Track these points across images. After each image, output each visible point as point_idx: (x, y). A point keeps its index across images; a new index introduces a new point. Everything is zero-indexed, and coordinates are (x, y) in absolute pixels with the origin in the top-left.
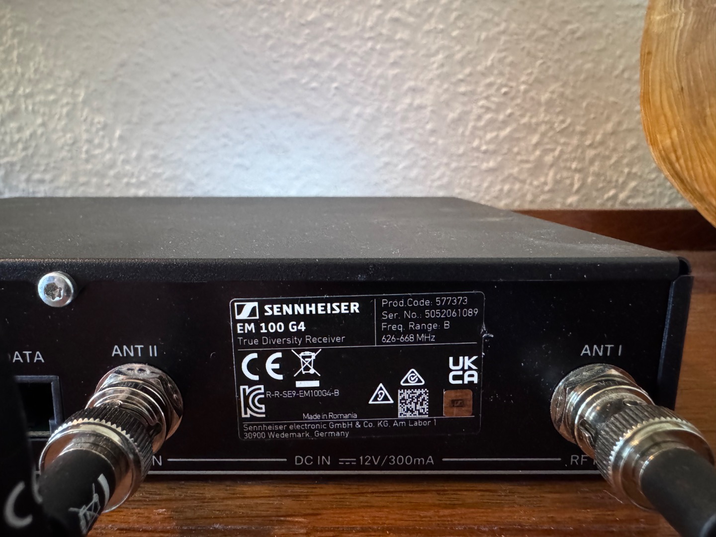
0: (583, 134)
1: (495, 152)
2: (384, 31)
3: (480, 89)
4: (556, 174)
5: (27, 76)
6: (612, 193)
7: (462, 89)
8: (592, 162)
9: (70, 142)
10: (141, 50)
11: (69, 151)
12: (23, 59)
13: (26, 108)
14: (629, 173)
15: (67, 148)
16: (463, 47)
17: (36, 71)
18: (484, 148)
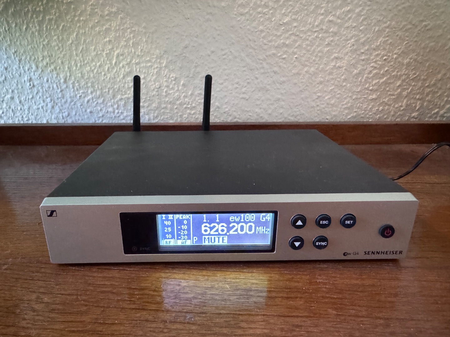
0: (425, 80)
1: (376, 90)
2: (324, 27)
3: (372, 57)
4: (407, 101)
5: (137, 53)
6: (436, 111)
7: (363, 58)
8: (428, 95)
9: (158, 87)
10: (195, 39)
11: (157, 91)
12: (135, 45)
13: (136, 70)
14: (447, 101)
15: (156, 90)
16: (366, 35)
17: (142, 50)
18: (371, 88)
